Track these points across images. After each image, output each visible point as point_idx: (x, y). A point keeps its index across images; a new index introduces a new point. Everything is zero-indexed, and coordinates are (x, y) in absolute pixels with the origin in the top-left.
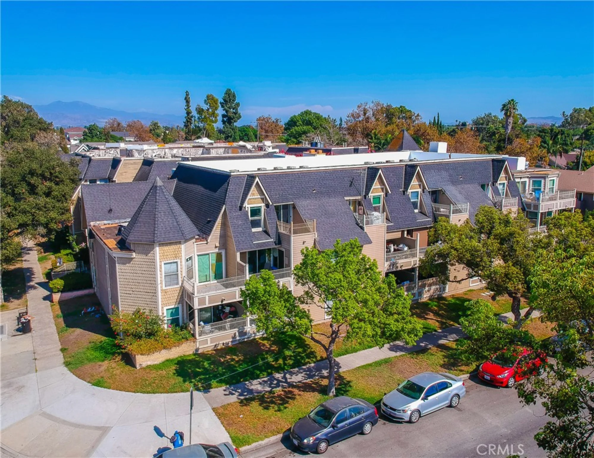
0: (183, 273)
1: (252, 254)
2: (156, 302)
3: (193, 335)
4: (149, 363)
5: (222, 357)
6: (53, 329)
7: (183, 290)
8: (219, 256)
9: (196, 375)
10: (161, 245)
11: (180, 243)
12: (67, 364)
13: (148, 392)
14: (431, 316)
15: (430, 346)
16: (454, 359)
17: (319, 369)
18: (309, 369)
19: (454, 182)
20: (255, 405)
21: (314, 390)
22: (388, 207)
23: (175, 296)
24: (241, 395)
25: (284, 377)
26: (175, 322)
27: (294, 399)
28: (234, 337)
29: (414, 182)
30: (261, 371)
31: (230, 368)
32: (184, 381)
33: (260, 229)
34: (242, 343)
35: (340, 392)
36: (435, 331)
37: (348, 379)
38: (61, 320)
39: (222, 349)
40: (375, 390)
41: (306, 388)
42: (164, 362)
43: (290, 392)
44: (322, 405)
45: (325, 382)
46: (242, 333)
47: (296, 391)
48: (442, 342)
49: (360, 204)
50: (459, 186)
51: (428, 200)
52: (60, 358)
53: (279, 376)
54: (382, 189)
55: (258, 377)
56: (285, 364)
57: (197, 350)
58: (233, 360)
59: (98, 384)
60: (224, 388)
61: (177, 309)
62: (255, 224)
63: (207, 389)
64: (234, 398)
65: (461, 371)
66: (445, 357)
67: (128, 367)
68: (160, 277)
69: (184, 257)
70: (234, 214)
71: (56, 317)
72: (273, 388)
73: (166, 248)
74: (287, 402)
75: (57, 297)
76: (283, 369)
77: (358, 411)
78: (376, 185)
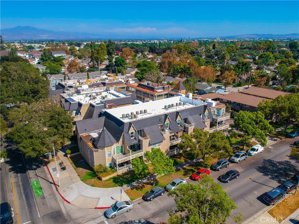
0: (113, 153)
1: (131, 146)
2: (106, 162)
3: (116, 170)
4: (105, 179)
5: (125, 176)
6: (72, 168)
7: (113, 158)
8: (122, 146)
9: (119, 182)
10: (107, 147)
11: (112, 146)
12: (82, 180)
13: (107, 188)
14: (182, 158)
15: (181, 168)
16: (186, 172)
17: (150, 178)
18: (148, 178)
19: (191, 115)
20: (135, 189)
21: (149, 184)
22: (171, 126)
23: (111, 160)
24: (131, 187)
25: (142, 181)
26: (111, 167)
27: (144, 187)
28: (127, 170)
29: (179, 117)
30: (136, 179)
31: (127, 179)
32: (116, 184)
33: (133, 138)
34: (129, 171)
35: (156, 185)
36: (183, 163)
37: (158, 180)
38: (73, 164)
39: (124, 173)
40: (165, 183)
41: (147, 184)
42: (109, 179)
43: (144, 185)
44: (151, 189)
45: (152, 182)
46: (130, 168)
47: (145, 185)
48: (184, 167)
49: (162, 126)
50: (193, 116)
51: (183, 122)
52: (79, 178)
53: (140, 180)
54: (169, 121)
55: (134, 181)
56: (142, 177)
57: (118, 174)
58: (128, 177)
59: (93, 186)
60: (126, 185)
61: (111, 163)
62: (132, 136)
63: (122, 185)
64: (129, 188)
65: (188, 176)
66: (184, 172)
67: (100, 181)
68: (107, 155)
69: (113, 149)
70: (126, 135)
71: (71, 163)
72: (139, 184)
73: (108, 148)
74: (143, 188)
75: (69, 156)
76: (141, 178)
77: (160, 190)
78: (167, 120)
